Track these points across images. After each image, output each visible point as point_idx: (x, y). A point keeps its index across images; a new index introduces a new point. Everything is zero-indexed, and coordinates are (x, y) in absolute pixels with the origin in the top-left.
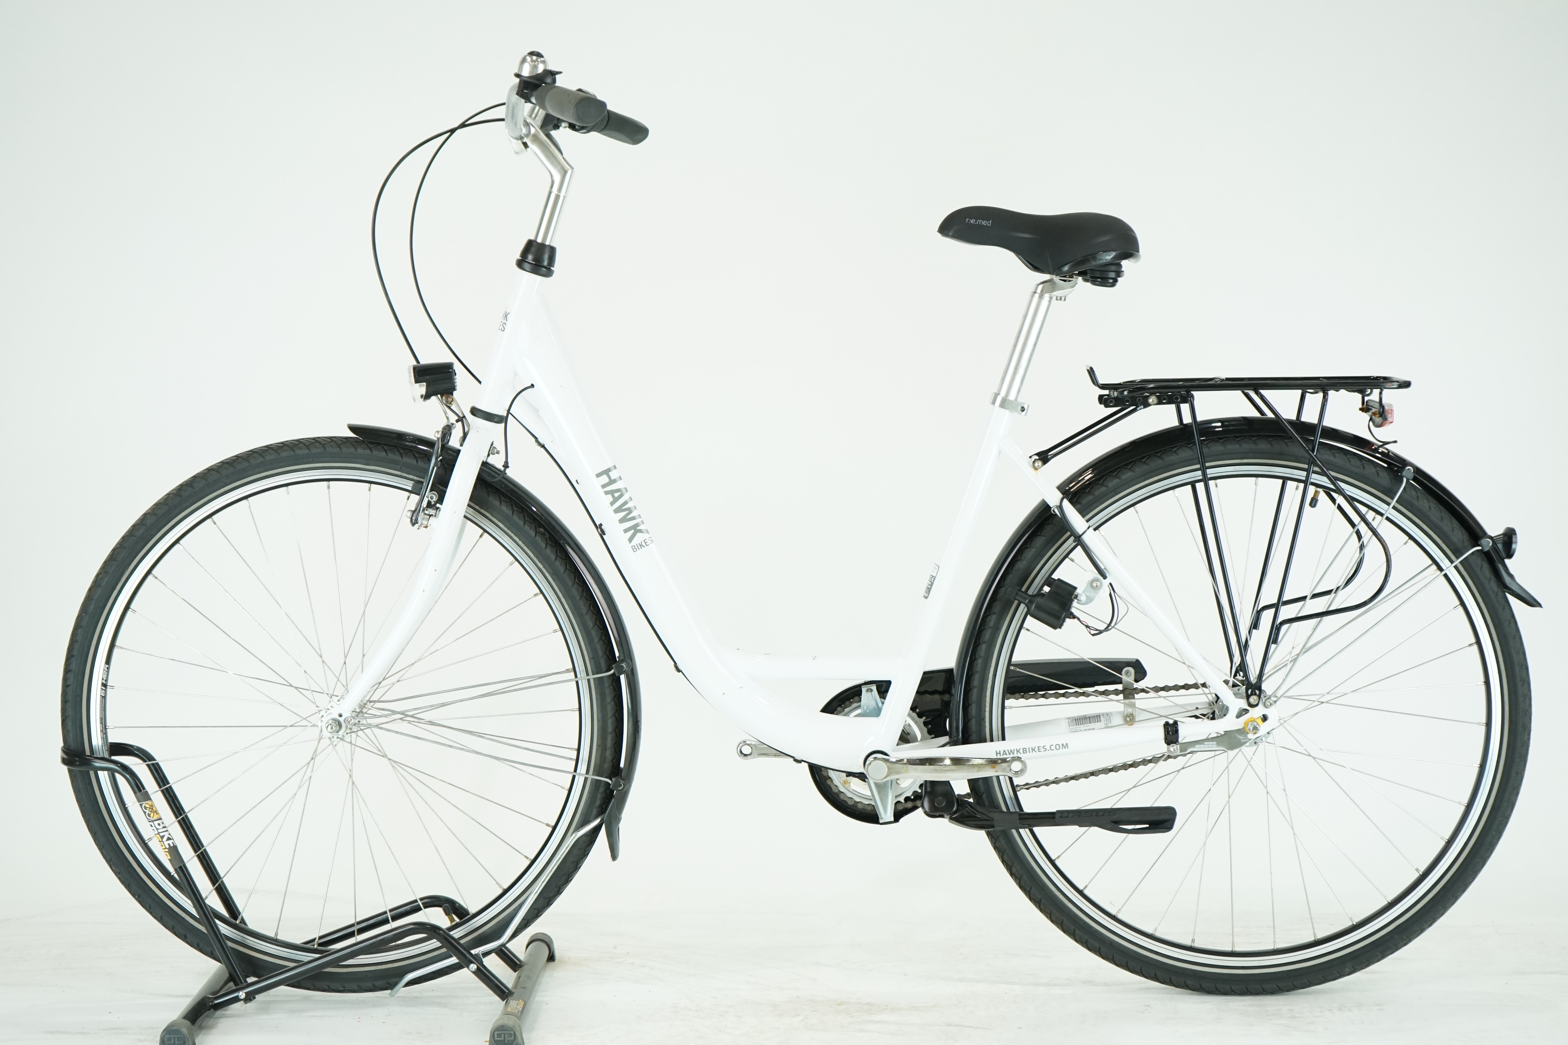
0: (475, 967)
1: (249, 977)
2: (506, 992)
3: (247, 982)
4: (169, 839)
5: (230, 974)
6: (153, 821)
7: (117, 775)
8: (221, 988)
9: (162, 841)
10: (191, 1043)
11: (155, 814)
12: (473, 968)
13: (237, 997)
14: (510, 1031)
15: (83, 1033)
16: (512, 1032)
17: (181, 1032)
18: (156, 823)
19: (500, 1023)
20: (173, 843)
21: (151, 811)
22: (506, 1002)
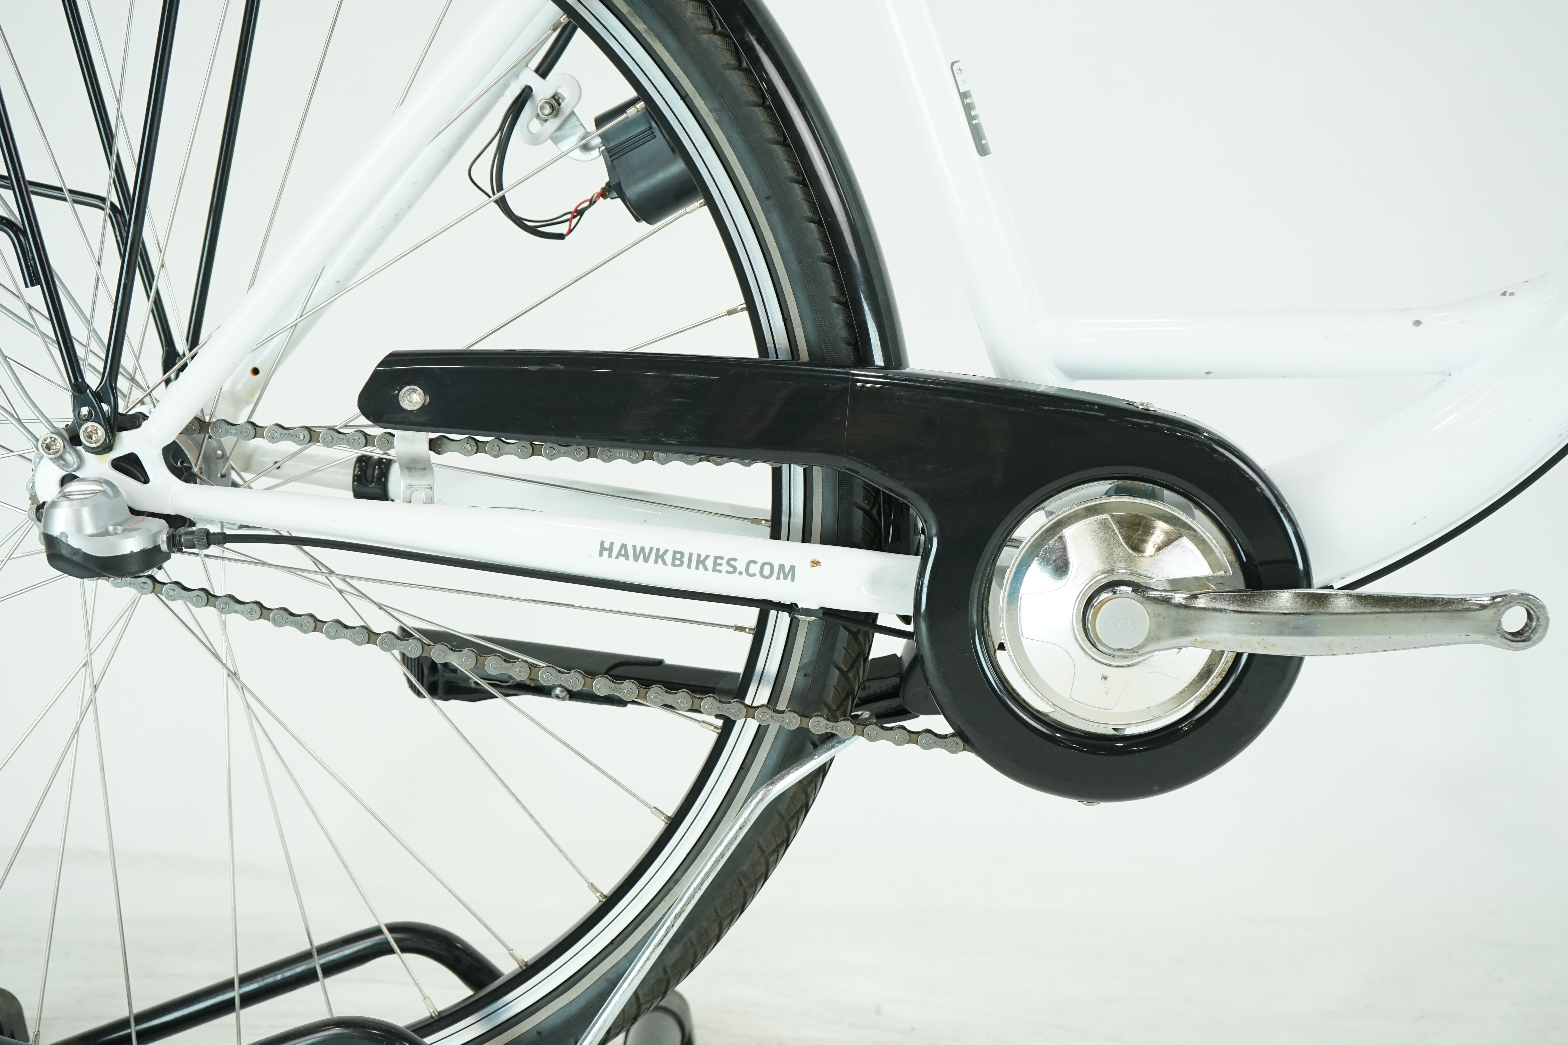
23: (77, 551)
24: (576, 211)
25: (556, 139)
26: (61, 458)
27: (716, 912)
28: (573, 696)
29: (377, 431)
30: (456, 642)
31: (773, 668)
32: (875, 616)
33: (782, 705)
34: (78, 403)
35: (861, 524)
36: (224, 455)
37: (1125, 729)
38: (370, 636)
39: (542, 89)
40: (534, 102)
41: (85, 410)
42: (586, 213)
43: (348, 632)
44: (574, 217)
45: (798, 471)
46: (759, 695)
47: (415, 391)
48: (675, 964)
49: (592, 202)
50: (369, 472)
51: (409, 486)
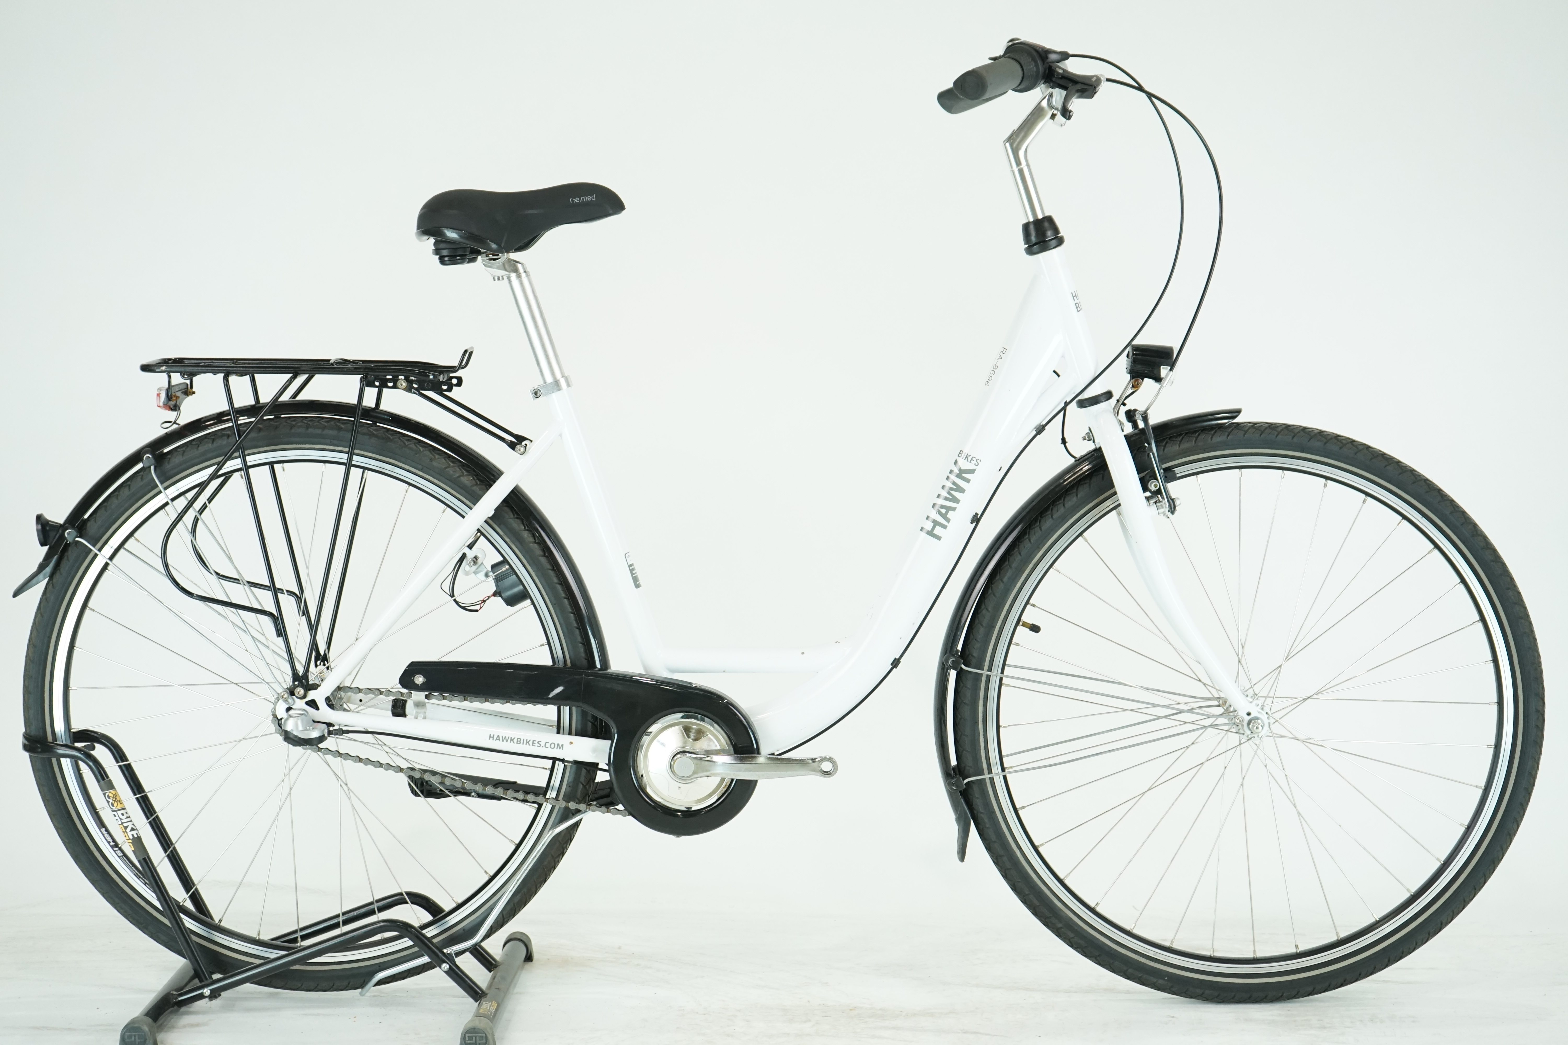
0: (448, 966)
1: (213, 973)
2: (479, 993)
3: (212, 978)
4: (132, 829)
5: (195, 970)
6: (116, 811)
7: (80, 763)
8: (186, 985)
9: (126, 832)
10: (151, 1041)
11: (119, 803)
12: (446, 968)
13: (202, 994)
14: (481, 1033)
15: (69, 1029)
16: (484, 1035)
17: (141, 1029)
18: (120, 813)
19: (471, 1025)
20: (137, 834)
21: (115, 801)
22: (479, 1004)
23: (296, 737)
24: (483, 600)
25: (475, 573)
26: (287, 701)
27: (534, 881)
28: (480, 796)
29: (404, 691)
30: (434, 773)
31: (557, 784)
32: (597, 764)
33: (561, 797)
34: (294, 680)
35: (590, 728)
36: (341, 697)
37: (691, 808)
38: (401, 770)
39: (470, 554)
40: (467, 559)
41: (296, 683)
42: (487, 601)
43: (392, 768)
44: (482, 603)
45: (567, 708)
46: (551, 794)
47: (420, 677)
48: (518, 903)
49: (489, 597)
50: (398, 704)
51: (417, 712)
